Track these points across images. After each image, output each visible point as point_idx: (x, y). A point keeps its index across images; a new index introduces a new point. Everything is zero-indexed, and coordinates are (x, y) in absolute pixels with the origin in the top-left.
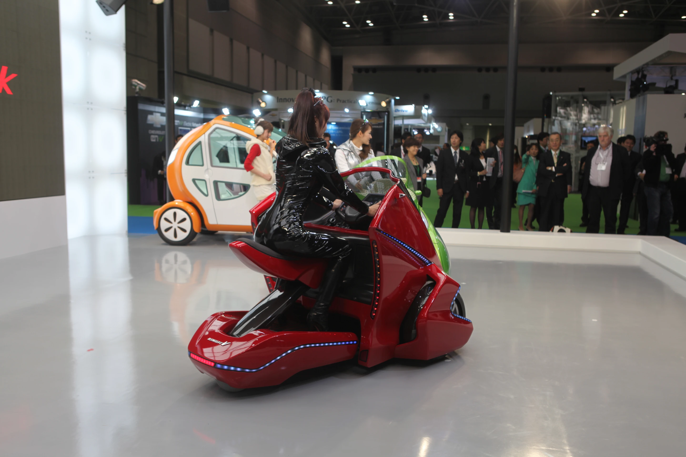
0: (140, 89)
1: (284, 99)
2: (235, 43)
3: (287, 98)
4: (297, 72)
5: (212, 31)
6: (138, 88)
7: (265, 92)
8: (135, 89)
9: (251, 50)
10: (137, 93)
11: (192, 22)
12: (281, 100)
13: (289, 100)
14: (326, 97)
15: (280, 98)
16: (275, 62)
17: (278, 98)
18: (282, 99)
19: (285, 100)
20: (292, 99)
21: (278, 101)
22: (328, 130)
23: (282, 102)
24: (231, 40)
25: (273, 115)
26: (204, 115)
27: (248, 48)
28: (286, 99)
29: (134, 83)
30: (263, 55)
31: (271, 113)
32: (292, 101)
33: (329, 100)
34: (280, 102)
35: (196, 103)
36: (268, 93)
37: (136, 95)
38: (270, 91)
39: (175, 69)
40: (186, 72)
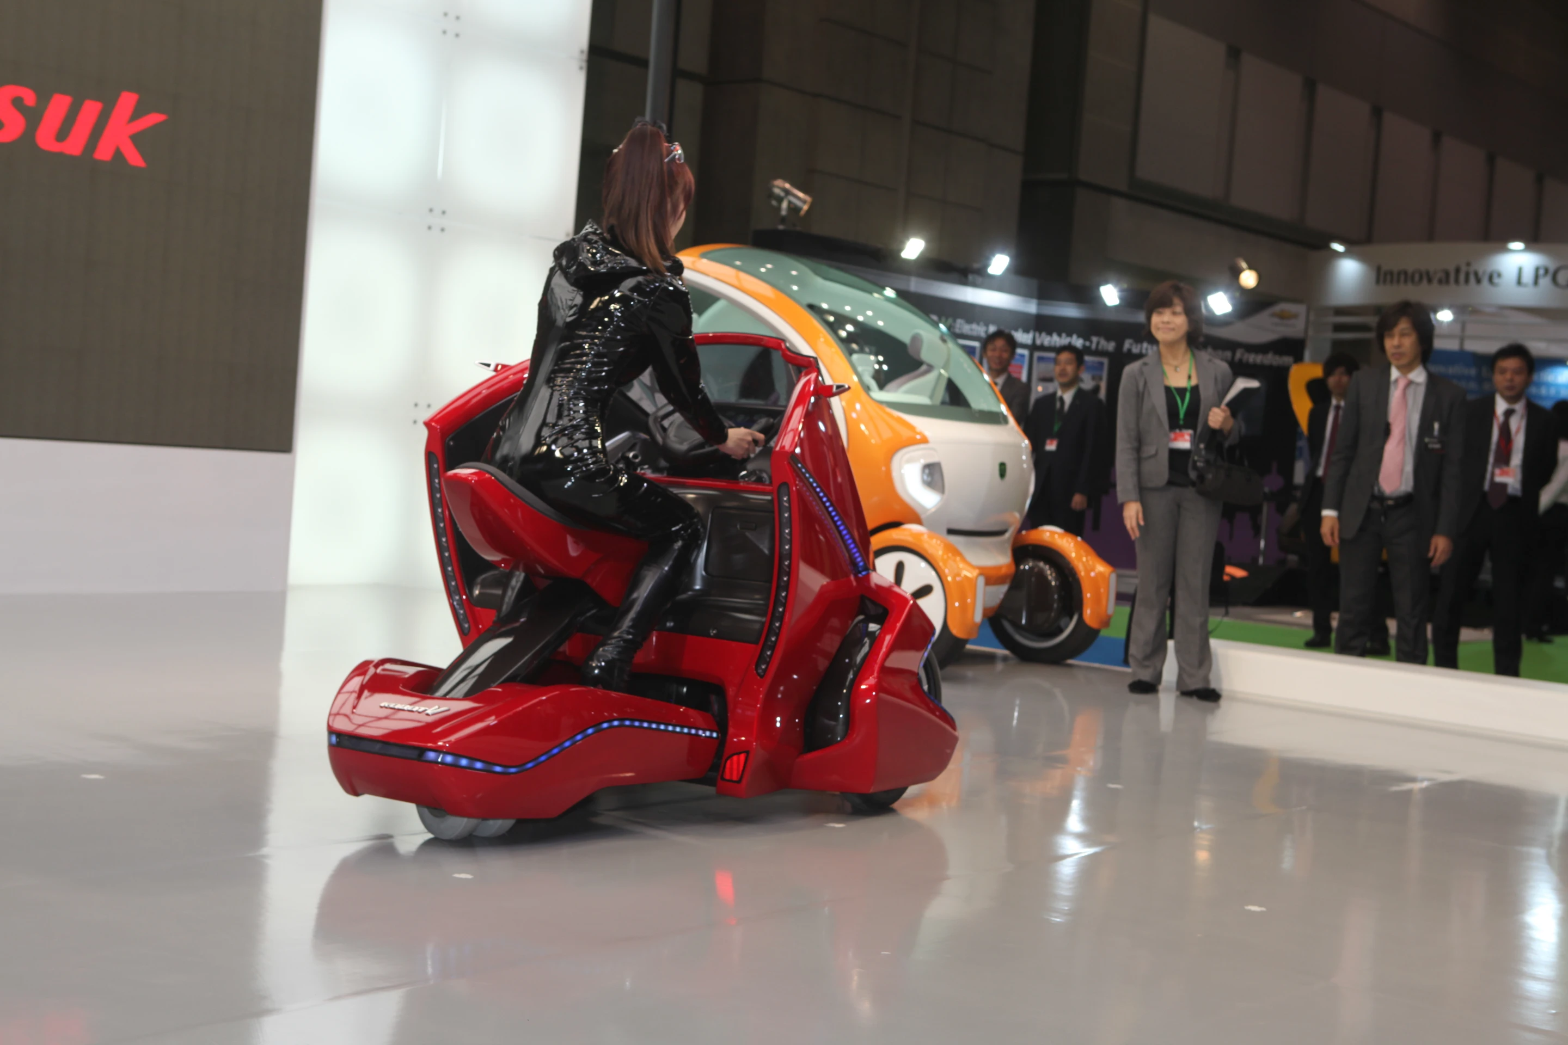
0: (794, 209)
1: (1399, 274)
2: (1325, 94)
3: (1410, 270)
5: (1234, 54)
6: (785, 205)
7: (1338, 247)
8: (779, 209)
9: (1391, 120)
10: (783, 220)
12: (1389, 277)
13: (1417, 277)
14: (1552, 267)
15: (1385, 268)
16: (1491, 160)
17: (1379, 269)
18: (1391, 273)
19: (1402, 278)
20: (1428, 273)
21: (1378, 281)
22: (1557, 386)
23: (1392, 282)
24: (1310, 86)
25: (1283, 316)
26: (1039, 305)
27: (1377, 113)
28: (1406, 273)
29: (777, 191)
30: (1437, 138)
31: (1278, 308)
32: (1425, 281)
33: (1561, 278)
34: (1385, 282)
35: (999, 263)
36: (1347, 254)
37: (781, 227)
38: (1355, 245)
39: (1083, 176)
40: (1123, 187)
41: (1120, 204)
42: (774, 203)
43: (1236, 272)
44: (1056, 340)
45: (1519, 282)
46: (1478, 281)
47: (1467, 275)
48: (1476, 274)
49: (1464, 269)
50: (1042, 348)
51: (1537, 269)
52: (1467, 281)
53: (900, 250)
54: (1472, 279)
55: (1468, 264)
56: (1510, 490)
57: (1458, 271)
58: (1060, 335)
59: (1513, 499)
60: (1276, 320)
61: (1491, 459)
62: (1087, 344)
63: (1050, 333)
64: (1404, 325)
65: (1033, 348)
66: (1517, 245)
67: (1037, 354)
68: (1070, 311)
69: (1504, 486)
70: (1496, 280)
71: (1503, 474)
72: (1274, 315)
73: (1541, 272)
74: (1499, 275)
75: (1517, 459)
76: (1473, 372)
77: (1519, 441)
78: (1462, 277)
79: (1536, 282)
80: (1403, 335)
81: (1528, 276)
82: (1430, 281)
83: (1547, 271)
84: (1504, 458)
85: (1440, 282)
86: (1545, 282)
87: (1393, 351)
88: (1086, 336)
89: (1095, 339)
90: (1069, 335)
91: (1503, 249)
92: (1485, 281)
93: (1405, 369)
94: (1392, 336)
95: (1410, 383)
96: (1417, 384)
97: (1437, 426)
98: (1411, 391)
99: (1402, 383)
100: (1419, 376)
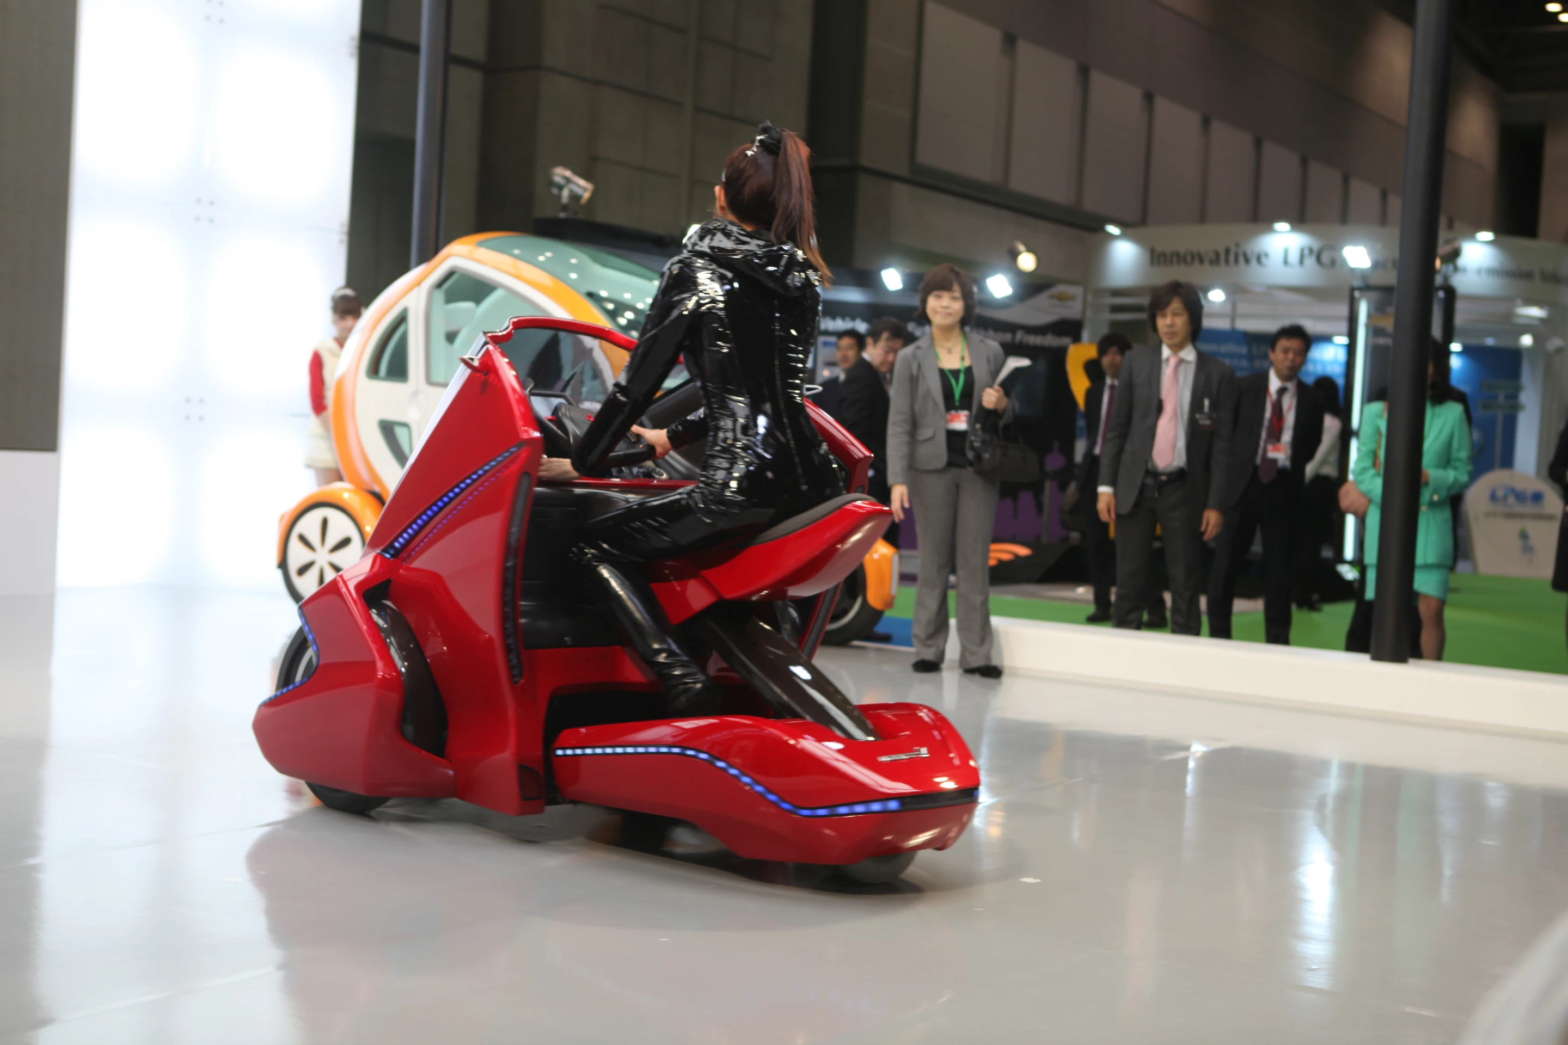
0: (575, 197)
1: (1172, 254)
2: (1098, 79)
3: (1182, 251)
4: (1346, 179)
5: (1010, 40)
6: (565, 193)
7: (1113, 229)
8: (559, 197)
9: (1162, 105)
10: (564, 208)
11: (936, 16)
12: (1162, 259)
13: (1189, 258)
14: (1316, 247)
15: (1159, 248)
16: (1258, 144)
17: (1153, 251)
18: (1164, 254)
19: (1175, 259)
20: (1199, 254)
21: (1151, 263)
23: (1165, 262)
24: (1084, 72)
25: (1061, 298)
27: (1149, 98)
28: (1178, 254)
29: (557, 179)
30: (1206, 122)
31: (1056, 290)
32: (1197, 262)
33: (1325, 258)
34: (1159, 263)
36: (1123, 236)
37: (562, 215)
38: (1130, 227)
39: (865, 161)
40: (904, 172)
41: (901, 190)
42: (555, 191)
43: (1014, 255)
45: (1286, 262)
46: (1247, 261)
47: (1237, 256)
48: (1245, 255)
49: (1233, 249)
51: (1302, 250)
52: (1236, 261)
54: (1241, 259)
55: (1237, 245)
56: (1280, 464)
57: (1227, 251)
58: (843, 318)
59: (1282, 472)
60: (1054, 302)
61: (1264, 435)
63: (834, 317)
64: (1176, 305)
66: (1282, 227)
68: (853, 295)
69: (1274, 461)
70: (1263, 259)
71: (1274, 450)
72: (1052, 297)
73: (1306, 252)
74: (1266, 255)
75: (1287, 436)
76: (1244, 350)
77: (1290, 418)
78: (1232, 258)
79: (1301, 261)
80: (1175, 314)
81: (1294, 257)
82: (1201, 261)
83: (1311, 251)
84: (1275, 435)
85: (1211, 262)
86: (1310, 262)
87: (1166, 330)
90: (853, 319)
91: (1270, 230)
92: (1254, 262)
93: (1176, 348)
94: (1164, 316)
95: (1181, 361)
96: (1188, 362)
97: (1206, 402)
98: (1182, 368)
99: (1173, 362)
100: (1189, 354)
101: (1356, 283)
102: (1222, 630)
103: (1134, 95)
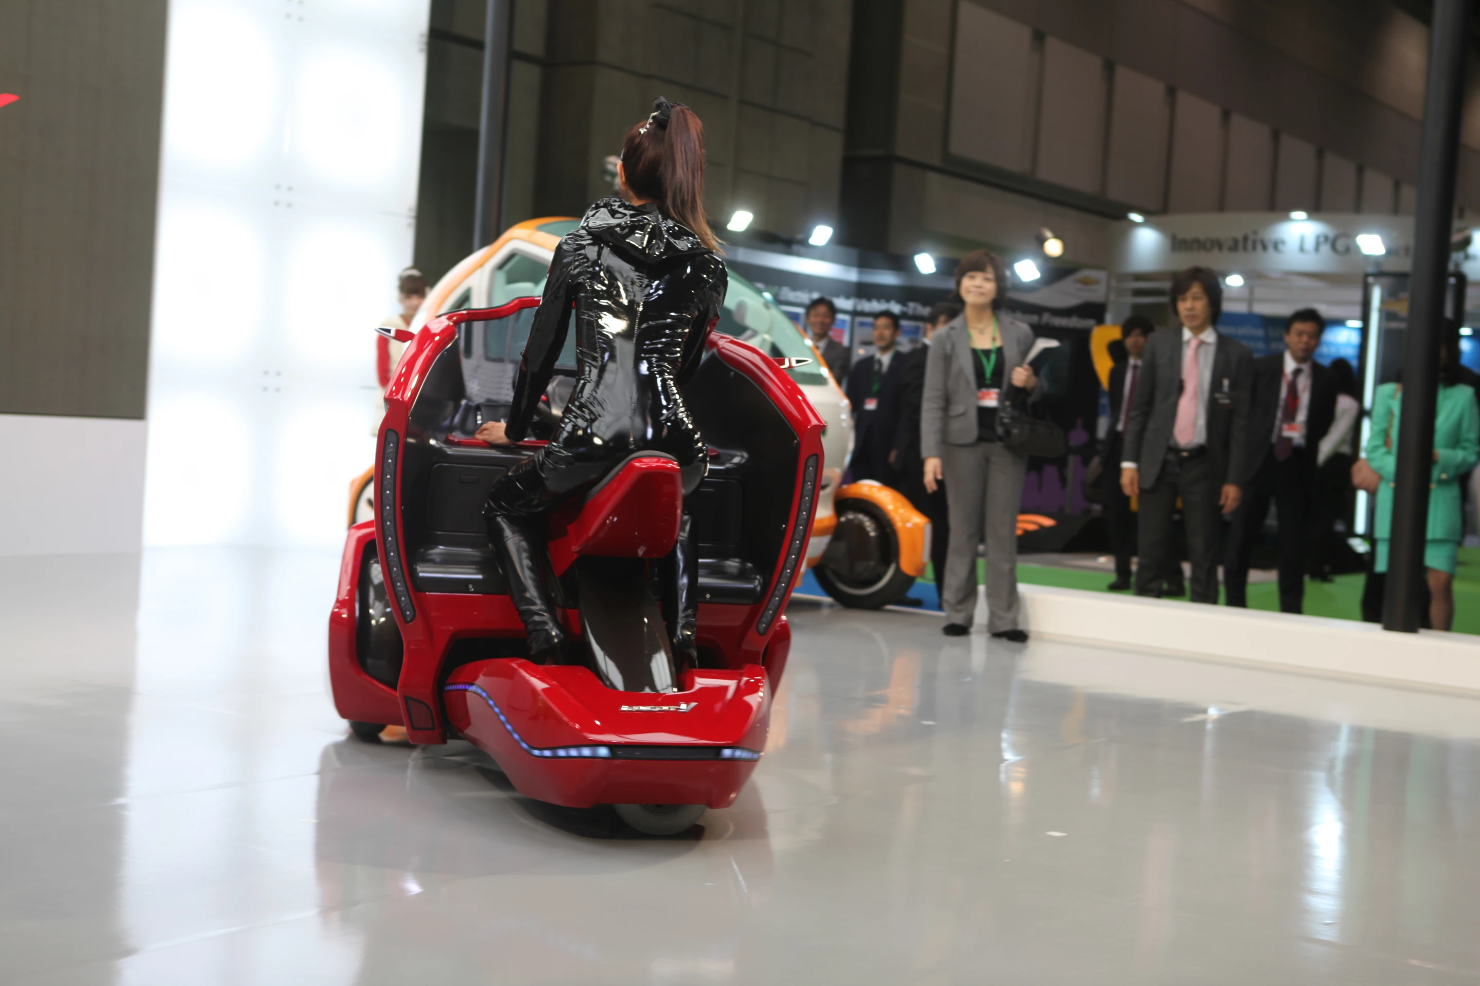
1: (1193, 241)
2: (1123, 74)
3: (1202, 238)
4: (1360, 170)
5: (1039, 37)
7: (1136, 217)
9: (1184, 99)
11: (969, 14)
12: (1183, 245)
13: (1208, 245)
14: (1332, 235)
15: (1181, 236)
16: (1276, 136)
17: (1174, 238)
18: (1185, 241)
19: (1196, 245)
20: (1218, 241)
21: (1173, 250)
22: (1337, 345)
23: (1186, 249)
24: (1109, 68)
25: (1086, 282)
26: (860, 273)
27: (1171, 92)
28: (1198, 241)
30: (1226, 115)
31: (1081, 275)
32: (1216, 248)
33: (1340, 245)
34: (1179, 249)
35: (821, 235)
36: (1144, 224)
38: (1152, 214)
39: (900, 152)
40: (937, 162)
41: (934, 179)
42: (608, 178)
43: (1041, 241)
44: (876, 306)
45: (1302, 249)
46: (1265, 248)
47: (1254, 243)
48: (1263, 243)
49: (1251, 237)
50: (862, 314)
51: (1318, 238)
52: (1254, 248)
53: (727, 222)
54: (1259, 247)
55: (1255, 233)
56: (1295, 442)
57: (1246, 239)
58: (878, 301)
59: (1297, 450)
60: (1079, 286)
61: (1279, 415)
62: (905, 309)
63: (869, 299)
64: (1196, 289)
65: (855, 313)
66: (1299, 215)
67: (859, 319)
68: (888, 279)
69: (1289, 440)
70: (1281, 247)
71: (1292, 429)
72: (1078, 281)
73: (1322, 239)
74: (1283, 242)
75: (1302, 416)
76: (1260, 332)
77: (1305, 398)
78: (1250, 244)
79: (1317, 249)
80: (1195, 298)
81: (1310, 244)
82: (1220, 248)
83: (1326, 238)
84: (1290, 416)
85: (1230, 249)
86: (1325, 249)
87: (1187, 313)
88: (903, 302)
89: (912, 305)
90: (888, 300)
91: (1287, 218)
92: (1271, 249)
93: (1197, 330)
94: (1184, 300)
95: (1202, 343)
96: (1208, 344)
97: (1226, 382)
98: (1203, 349)
99: (1194, 343)
100: (1209, 336)
101: (1370, 269)
102: (1237, 599)
103: (1157, 89)
